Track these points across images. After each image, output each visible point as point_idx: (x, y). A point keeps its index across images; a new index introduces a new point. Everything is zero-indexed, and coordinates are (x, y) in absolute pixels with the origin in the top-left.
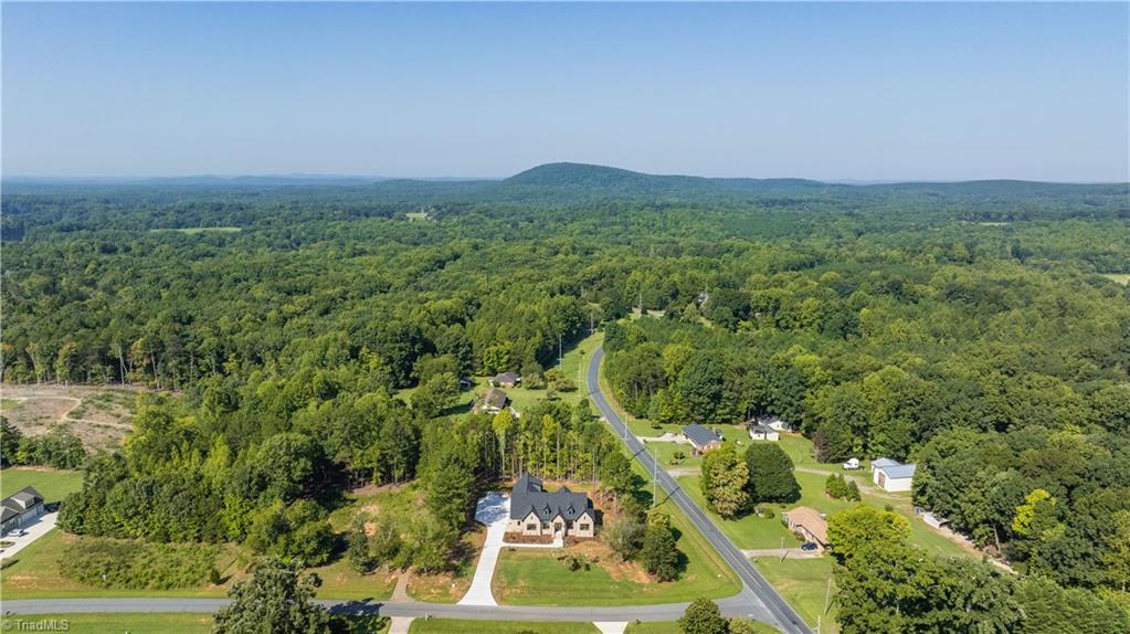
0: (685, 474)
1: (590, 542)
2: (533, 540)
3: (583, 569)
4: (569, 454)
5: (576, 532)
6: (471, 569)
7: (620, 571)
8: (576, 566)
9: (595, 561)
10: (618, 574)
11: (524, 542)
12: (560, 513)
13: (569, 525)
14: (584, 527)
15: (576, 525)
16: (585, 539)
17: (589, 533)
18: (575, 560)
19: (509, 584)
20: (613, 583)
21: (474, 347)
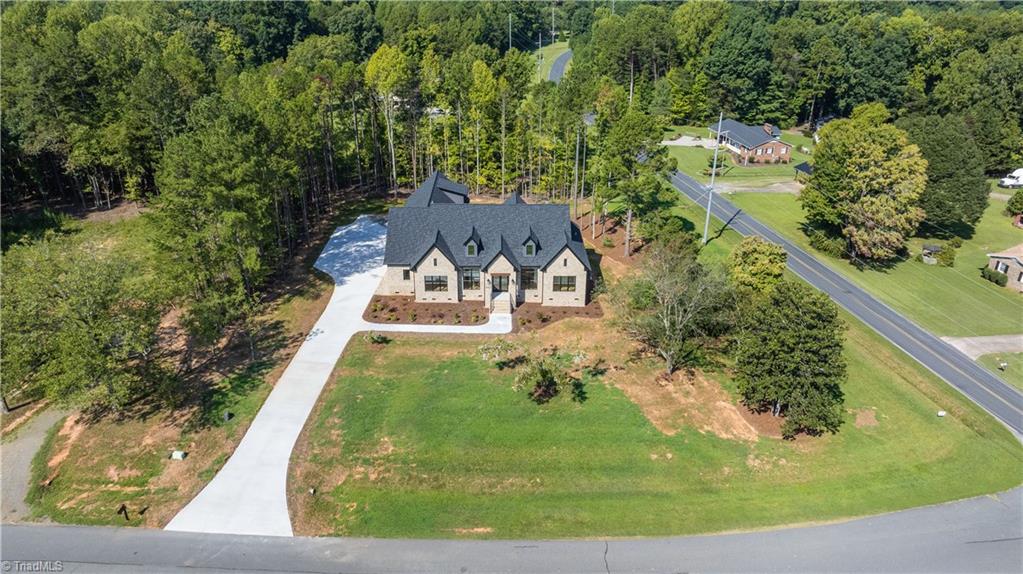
0: (738, 189)
1: (577, 319)
2: (438, 314)
3: (566, 395)
4: (524, 143)
5: (544, 294)
6: (254, 396)
7: (667, 399)
8: (547, 388)
9: (597, 372)
10: (665, 411)
11: (415, 319)
12: (505, 251)
13: (527, 280)
14: (563, 284)
15: (545, 279)
16: (565, 312)
17: (575, 298)
18: (544, 373)
19: (349, 448)
20: (655, 441)
21: (386, 32)
